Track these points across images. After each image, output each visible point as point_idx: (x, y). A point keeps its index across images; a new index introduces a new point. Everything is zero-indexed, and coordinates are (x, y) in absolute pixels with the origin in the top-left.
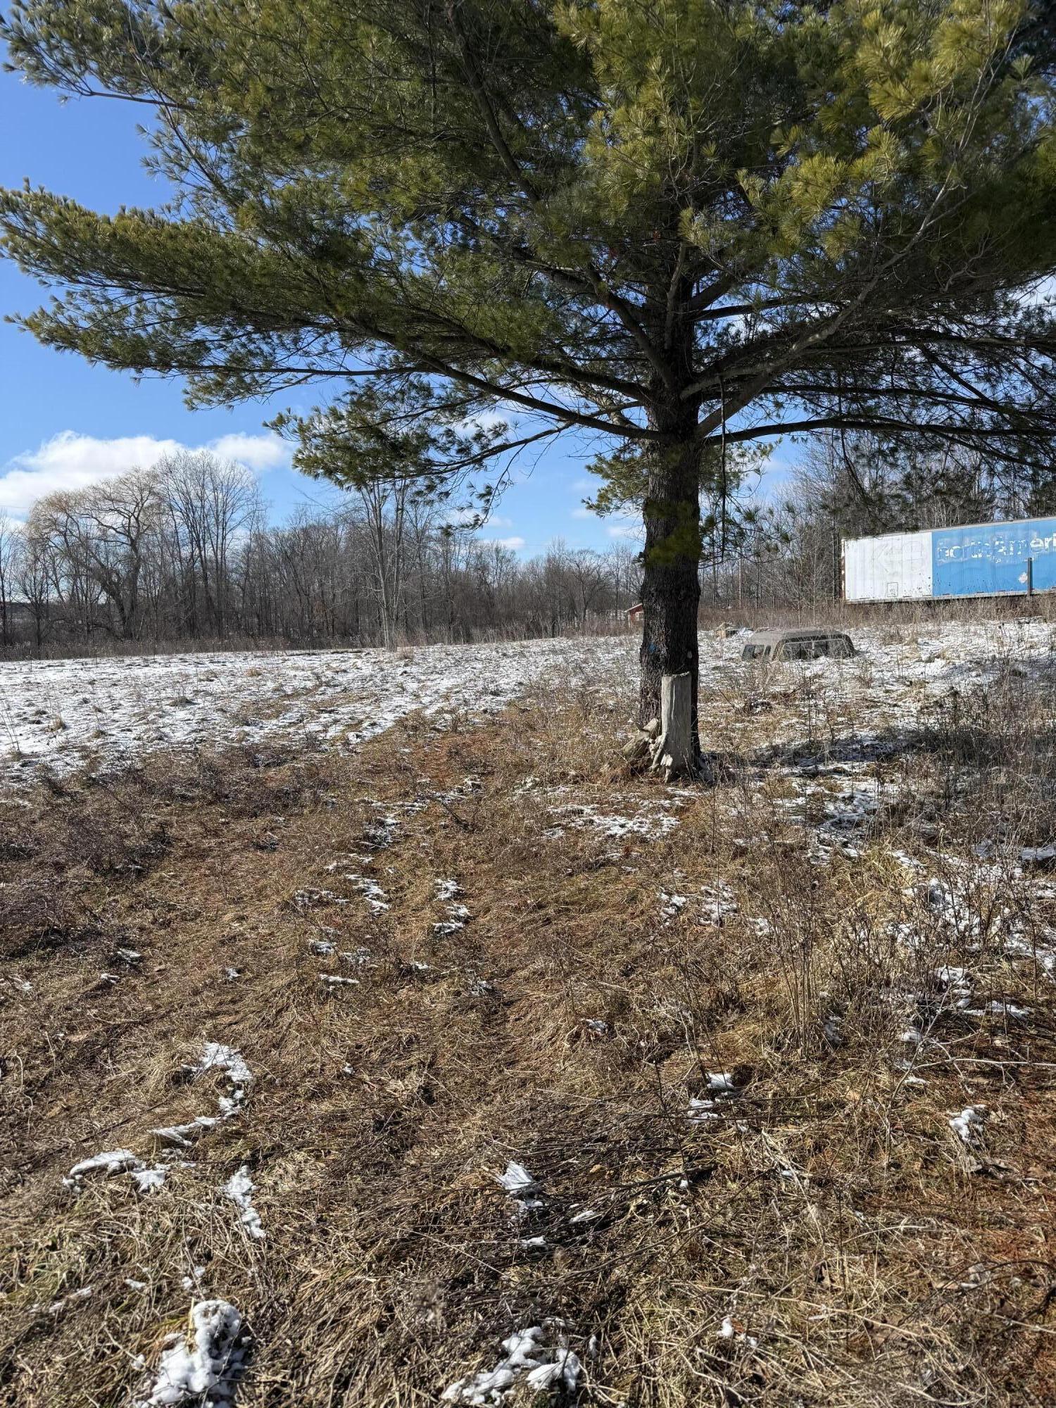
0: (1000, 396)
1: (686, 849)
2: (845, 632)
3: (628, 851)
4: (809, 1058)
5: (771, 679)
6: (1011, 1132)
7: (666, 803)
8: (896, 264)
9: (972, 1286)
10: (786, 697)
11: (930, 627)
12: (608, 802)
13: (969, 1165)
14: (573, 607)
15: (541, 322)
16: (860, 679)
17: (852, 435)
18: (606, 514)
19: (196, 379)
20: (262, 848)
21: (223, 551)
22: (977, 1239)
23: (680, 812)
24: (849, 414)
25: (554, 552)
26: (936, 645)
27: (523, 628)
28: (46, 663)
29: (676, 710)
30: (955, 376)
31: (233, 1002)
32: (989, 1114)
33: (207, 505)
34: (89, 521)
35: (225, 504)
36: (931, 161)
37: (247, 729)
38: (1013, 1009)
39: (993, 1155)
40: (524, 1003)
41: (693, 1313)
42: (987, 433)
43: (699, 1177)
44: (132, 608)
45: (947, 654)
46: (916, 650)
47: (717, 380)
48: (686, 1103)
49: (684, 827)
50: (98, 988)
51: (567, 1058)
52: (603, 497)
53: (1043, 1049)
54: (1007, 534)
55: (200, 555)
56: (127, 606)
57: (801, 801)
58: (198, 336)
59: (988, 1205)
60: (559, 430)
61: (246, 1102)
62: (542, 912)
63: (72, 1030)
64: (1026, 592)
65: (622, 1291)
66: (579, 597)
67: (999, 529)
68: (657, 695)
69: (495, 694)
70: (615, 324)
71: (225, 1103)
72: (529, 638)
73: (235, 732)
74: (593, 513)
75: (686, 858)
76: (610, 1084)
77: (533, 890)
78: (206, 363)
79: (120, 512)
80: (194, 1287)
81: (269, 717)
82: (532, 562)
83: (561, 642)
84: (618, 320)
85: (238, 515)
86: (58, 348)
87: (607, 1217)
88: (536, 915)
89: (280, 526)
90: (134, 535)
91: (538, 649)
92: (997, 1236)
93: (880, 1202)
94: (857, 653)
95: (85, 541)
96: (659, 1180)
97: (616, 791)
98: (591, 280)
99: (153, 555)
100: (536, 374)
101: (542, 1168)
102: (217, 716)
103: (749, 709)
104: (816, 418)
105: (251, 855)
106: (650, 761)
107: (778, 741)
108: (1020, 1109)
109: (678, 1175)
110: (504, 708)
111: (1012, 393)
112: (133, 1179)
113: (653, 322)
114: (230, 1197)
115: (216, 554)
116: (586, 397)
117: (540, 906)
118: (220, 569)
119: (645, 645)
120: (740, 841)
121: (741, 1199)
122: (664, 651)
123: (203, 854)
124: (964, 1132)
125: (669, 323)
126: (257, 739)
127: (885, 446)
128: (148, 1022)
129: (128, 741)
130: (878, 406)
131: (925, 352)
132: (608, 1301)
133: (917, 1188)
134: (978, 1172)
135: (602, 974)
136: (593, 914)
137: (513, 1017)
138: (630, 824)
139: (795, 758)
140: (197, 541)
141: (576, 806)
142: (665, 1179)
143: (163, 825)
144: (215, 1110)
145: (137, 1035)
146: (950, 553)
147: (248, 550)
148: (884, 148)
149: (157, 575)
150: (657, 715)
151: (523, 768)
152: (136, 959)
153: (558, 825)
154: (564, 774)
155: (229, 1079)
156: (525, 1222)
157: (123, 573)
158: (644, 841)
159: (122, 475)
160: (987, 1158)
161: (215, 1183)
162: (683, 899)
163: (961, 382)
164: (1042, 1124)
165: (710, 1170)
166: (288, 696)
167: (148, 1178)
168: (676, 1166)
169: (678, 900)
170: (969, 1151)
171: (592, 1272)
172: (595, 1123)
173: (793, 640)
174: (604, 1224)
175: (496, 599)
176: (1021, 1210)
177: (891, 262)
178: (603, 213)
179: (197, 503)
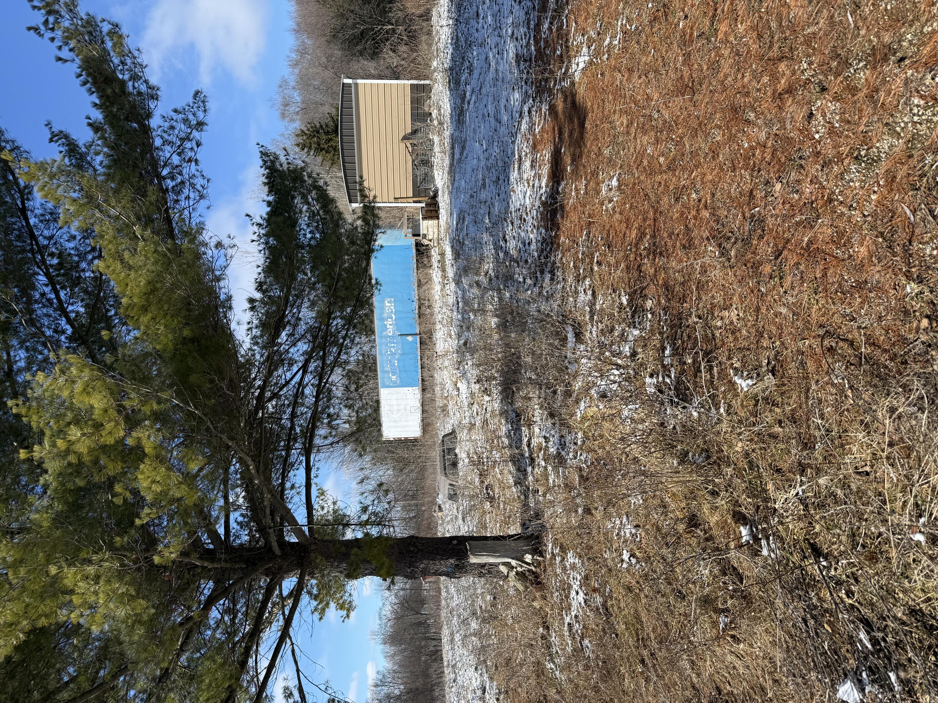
0: (302, 358)
1: (590, 548)
2: (441, 438)
3: (595, 590)
4: (720, 474)
5: (470, 484)
6: (744, 356)
7: (558, 559)
8: (213, 424)
9: (846, 381)
10: (482, 475)
11: (437, 389)
12: (561, 603)
13: (770, 380)
14: (420, 624)
15: (215, 661)
16: (470, 430)
17: (317, 441)
18: (354, 604)
22: (816, 377)
23: (564, 550)
24: (304, 444)
25: (379, 639)
26: (449, 386)
27: (435, 665)
29: (492, 552)
30: (287, 383)
32: (736, 368)
36: (155, 407)
38: (667, 352)
39: (761, 366)
40: (716, 677)
41: (914, 560)
42: (324, 363)
43: (817, 552)
45: (454, 380)
46: (452, 397)
47: (271, 531)
48: (766, 559)
49: (575, 547)
51: (751, 646)
52: (341, 607)
53: (689, 337)
54: (384, 347)
57: (550, 468)
59: (792, 369)
60: (292, 644)
62: (647, 661)
64: (418, 337)
65: (913, 612)
66: (412, 618)
67: (381, 351)
68: (483, 566)
69: (484, 691)
70: (224, 604)
72: (442, 659)
74: (352, 614)
75: (596, 548)
76: (764, 614)
77: (630, 666)
82: (386, 657)
83: (445, 633)
84: (221, 602)
87: (861, 621)
88: (650, 665)
91: (450, 653)
92: (811, 366)
93: (806, 433)
94: (453, 432)
96: (826, 581)
97: (552, 596)
98: (191, 624)
100: (251, 662)
101: (837, 671)
103: (491, 499)
104: (304, 464)
106: (529, 571)
107: (511, 481)
108: (729, 350)
109: (819, 567)
110: (495, 683)
111: (301, 352)
113: (227, 576)
116: (271, 623)
117: (643, 661)
119: (447, 575)
120: (580, 510)
121: (826, 523)
122: (452, 561)
124: (750, 382)
125: (228, 565)
127: (326, 421)
130: (301, 426)
131: (270, 399)
132: (924, 623)
133: (792, 410)
134: (773, 375)
135: (686, 615)
136: (644, 620)
137: (728, 687)
138: (575, 587)
139: (522, 471)
141: (566, 628)
142: (823, 576)
146: (394, 378)
148: (141, 435)
150: (497, 565)
151: (540, 671)
153: (581, 643)
154: (543, 637)
156: (882, 686)
158: (586, 578)
160: (763, 370)
162: (625, 552)
163: (291, 379)
164: (736, 339)
165: (809, 543)
168: (813, 569)
169: (626, 556)
170: (761, 380)
171: (905, 635)
172: (794, 625)
173: (445, 469)
174: (868, 624)
175: (413, 686)
176: (792, 352)
177: (211, 427)
178: (145, 618)
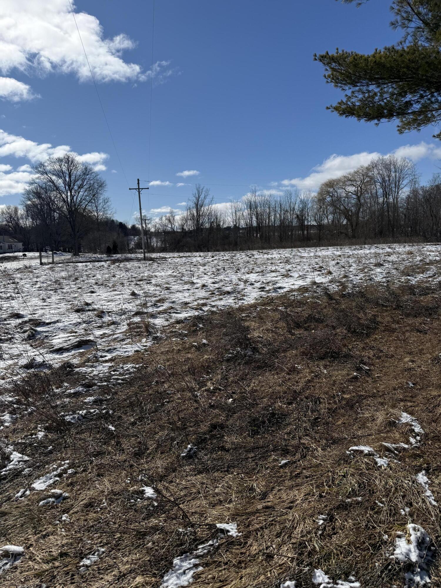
19: (404, 119)
20: (420, 332)
21: (397, 198)
28: (322, 248)
31: (412, 397)
33: (391, 178)
34: (341, 191)
35: (400, 178)
37: (409, 278)
44: (356, 225)
50: (353, 378)
55: (387, 201)
56: (354, 224)
58: (407, 99)
61: (422, 443)
63: (343, 392)
71: (412, 440)
73: (403, 279)
78: (409, 111)
79: (354, 186)
80: (406, 515)
81: (419, 273)
85: (405, 182)
86: (346, 116)
89: (425, 185)
90: (359, 194)
95: (339, 199)
99: (367, 203)
102: (394, 271)
105: (415, 334)
112: (375, 460)
114: (419, 482)
115: (394, 200)
118: (395, 207)
123: (394, 330)
126: (413, 282)
128: (375, 397)
129: (356, 280)
140: (386, 195)
143: (375, 316)
144: (408, 442)
145: (369, 401)
147: (408, 197)
149: (368, 211)
152: (368, 370)
155: (413, 430)
157: (353, 211)
159: (356, 170)
161: (411, 474)
166: (428, 264)
167: (381, 462)
179: (387, 179)
